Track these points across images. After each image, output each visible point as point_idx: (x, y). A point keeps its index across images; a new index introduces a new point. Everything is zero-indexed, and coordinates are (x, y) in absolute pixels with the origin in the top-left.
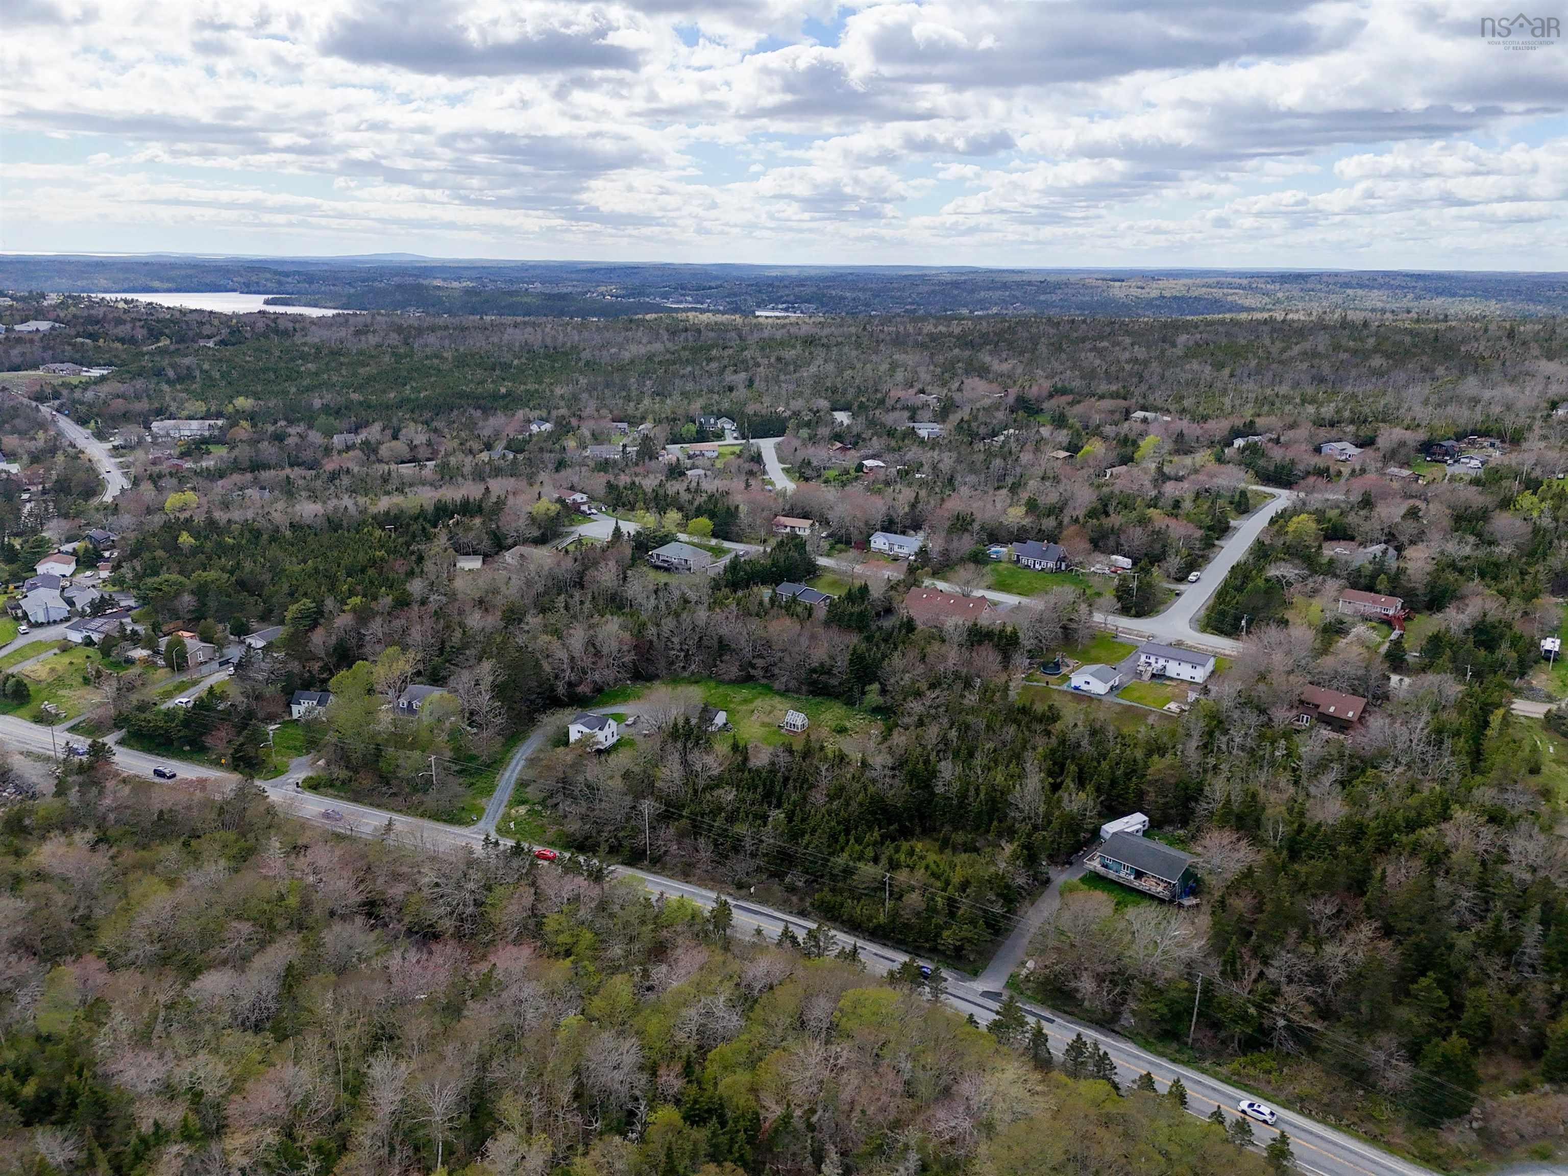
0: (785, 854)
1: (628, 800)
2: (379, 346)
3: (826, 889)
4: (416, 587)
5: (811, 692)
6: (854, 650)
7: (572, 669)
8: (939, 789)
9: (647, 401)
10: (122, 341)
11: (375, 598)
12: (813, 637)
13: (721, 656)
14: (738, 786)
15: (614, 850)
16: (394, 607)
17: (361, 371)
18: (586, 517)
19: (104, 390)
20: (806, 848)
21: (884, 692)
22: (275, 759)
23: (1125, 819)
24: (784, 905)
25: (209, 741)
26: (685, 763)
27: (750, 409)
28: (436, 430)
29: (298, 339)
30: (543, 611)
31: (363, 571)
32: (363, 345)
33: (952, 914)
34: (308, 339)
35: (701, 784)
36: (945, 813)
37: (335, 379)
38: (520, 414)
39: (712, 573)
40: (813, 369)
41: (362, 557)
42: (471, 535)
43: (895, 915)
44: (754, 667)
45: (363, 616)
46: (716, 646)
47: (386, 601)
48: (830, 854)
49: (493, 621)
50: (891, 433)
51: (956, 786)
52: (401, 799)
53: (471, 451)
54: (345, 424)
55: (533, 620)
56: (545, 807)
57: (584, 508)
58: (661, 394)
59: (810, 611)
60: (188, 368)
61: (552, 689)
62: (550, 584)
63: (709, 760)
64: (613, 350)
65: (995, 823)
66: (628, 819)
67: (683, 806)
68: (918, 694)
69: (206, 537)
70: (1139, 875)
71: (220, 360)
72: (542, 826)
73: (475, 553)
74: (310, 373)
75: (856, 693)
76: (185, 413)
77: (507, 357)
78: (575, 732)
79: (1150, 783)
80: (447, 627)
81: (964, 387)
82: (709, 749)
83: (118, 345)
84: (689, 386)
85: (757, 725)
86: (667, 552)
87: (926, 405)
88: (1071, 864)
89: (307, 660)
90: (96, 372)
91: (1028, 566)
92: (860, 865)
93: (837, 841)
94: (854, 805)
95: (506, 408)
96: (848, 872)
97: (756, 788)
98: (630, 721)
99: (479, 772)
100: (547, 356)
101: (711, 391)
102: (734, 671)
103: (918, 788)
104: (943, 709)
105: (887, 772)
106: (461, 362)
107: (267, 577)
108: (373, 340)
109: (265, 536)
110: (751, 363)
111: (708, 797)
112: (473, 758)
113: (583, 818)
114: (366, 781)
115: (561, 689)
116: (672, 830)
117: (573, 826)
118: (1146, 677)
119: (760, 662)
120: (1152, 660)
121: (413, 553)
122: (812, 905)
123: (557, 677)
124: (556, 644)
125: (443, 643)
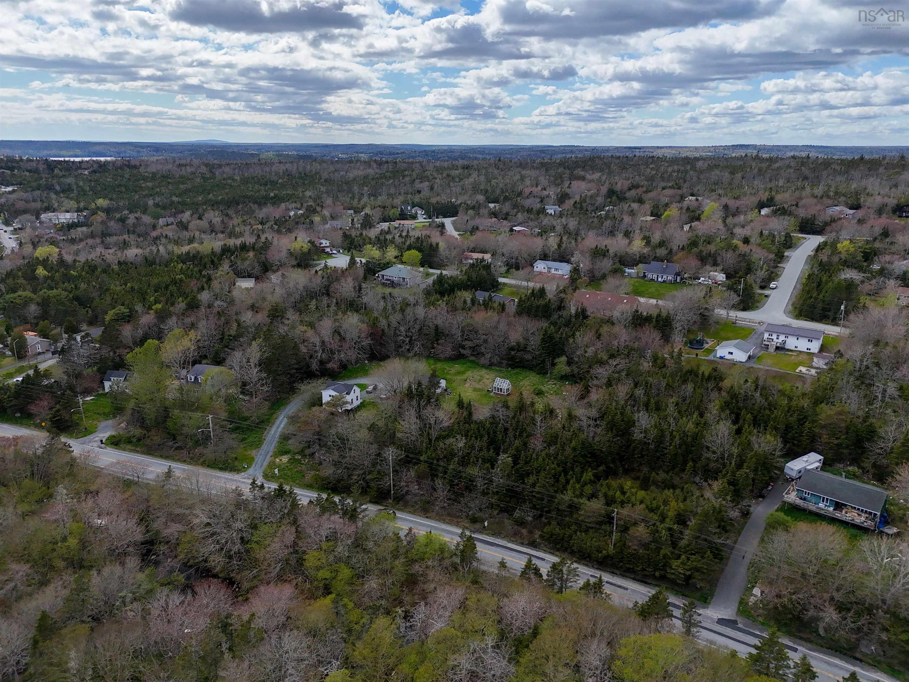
0: (513, 491)
1: (374, 449)
2: (193, 173)
3: (554, 523)
4: (205, 297)
5: (509, 366)
6: (546, 331)
7: (323, 350)
8: (637, 435)
9: (365, 199)
10: (30, 171)
11: (173, 304)
12: (509, 324)
13: (437, 340)
14: (466, 436)
15: (364, 491)
16: (186, 310)
17: (181, 186)
18: (329, 255)
19: (14, 196)
20: (534, 485)
21: (569, 363)
22: (86, 423)
23: (805, 458)
24: (515, 537)
25: (33, 409)
26: (419, 417)
27: (434, 200)
28: (227, 215)
29: (142, 170)
30: (300, 312)
31: (167, 287)
32: (183, 173)
33: (674, 545)
34: (149, 170)
35: (434, 434)
36: (642, 456)
37: (164, 191)
38: (283, 205)
39: (424, 286)
40: (471, 180)
41: (167, 279)
42: (247, 263)
43: (622, 545)
44: (463, 347)
45: (162, 316)
46: (433, 333)
47: (181, 305)
48: (556, 492)
49: (262, 318)
50: (529, 211)
51: (653, 433)
52: (185, 452)
53: (250, 224)
54: (168, 212)
55: (292, 316)
56: (304, 456)
57: (328, 250)
58: (374, 195)
59: (503, 307)
60: (69, 184)
61: (308, 366)
62: (304, 294)
63: (440, 414)
64: (342, 173)
65: (691, 464)
66: (374, 465)
67: (420, 453)
68: (601, 363)
69: (56, 271)
70: (838, 506)
71: (90, 181)
72: (301, 472)
73: (250, 276)
74: (148, 188)
75: (548, 363)
76: (63, 209)
77: (274, 178)
78: (327, 395)
79: (823, 427)
80: (227, 322)
81: (572, 185)
82: (438, 406)
83: (27, 174)
84: (392, 191)
85: (470, 390)
86: (390, 273)
87: (548, 196)
88: (763, 497)
89: (118, 348)
90: (10, 189)
91: (652, 280)
92: (583, 500)
93: (557, 481)
94: (568, 450)
95: (274, 204)
96: (573, 508)
97: (481, 437)
98: (370, 388)
99: (249, 429)
100: (301, 178)
101: (406, 193)
102: (449, 351)
103: (617, 435)
104: (624, 374)
105: (592, 423)
106: (245, 181)
107: (95, 294)
108: (189, 170)
109: (99, 270)
110: (431, 177)
111: (441, 444)
112: (246, 419)
113: (337, 464)
114: (157, 438)
115: (314, 366)
116: (412, 473)
117: (328, 471)
118: (772, 349)
119: (468, 344)
120: (774, 337)
121: (204, 276)
122: (541, 537)
123: (311, 357)
124: (310, 333)
125: (223, 334)
